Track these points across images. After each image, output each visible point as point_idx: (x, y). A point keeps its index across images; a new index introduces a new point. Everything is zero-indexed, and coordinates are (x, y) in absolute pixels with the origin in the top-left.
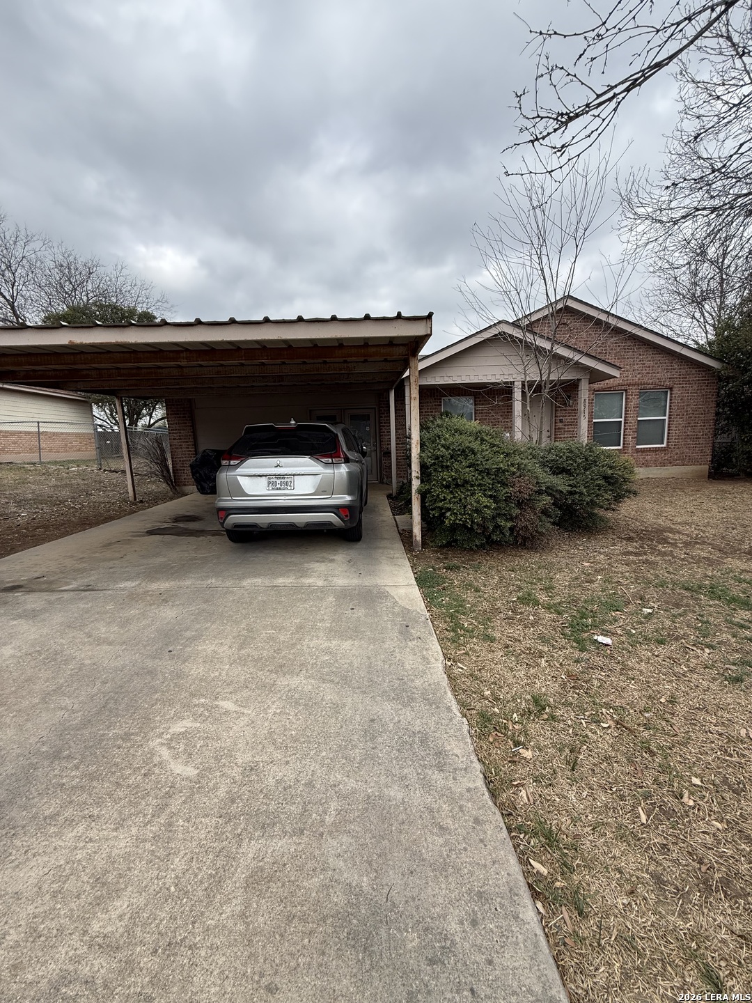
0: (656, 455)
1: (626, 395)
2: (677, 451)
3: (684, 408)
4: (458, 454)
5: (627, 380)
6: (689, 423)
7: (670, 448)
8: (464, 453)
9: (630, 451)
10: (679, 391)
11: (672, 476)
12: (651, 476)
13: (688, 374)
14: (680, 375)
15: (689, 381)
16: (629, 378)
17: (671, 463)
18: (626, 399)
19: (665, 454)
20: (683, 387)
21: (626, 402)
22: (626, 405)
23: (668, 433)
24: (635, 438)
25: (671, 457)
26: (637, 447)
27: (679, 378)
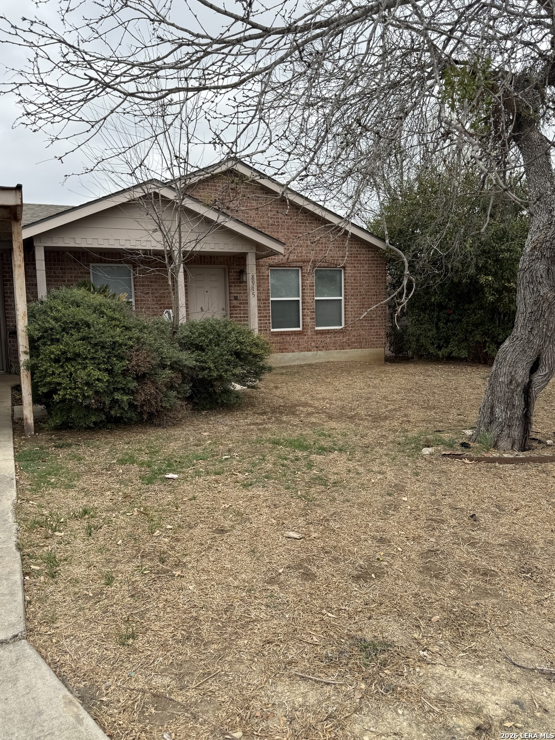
0: (335, 337)
1: (302, 273)
2: (354, 333)
3: (357, 289)
4: (71, 327)
5: (301, 256)
6: (363, 304)
7: (348, 330)
8: (77, 326)
9: (309, 333)
10: (351, 270)
11: (351, 359)
12: (331, 360)
13: (359, 254)
14: (351, 254)
15: (360, 260)
16: (303, 254)
17: (350, 345)
18: (302, 276)
19: (343, 337)
20: (355, 267)
21: (302, 280)
22: (303, 283)
23: (345, 314)
24: (313, 318)
25: (349, 339)
26: (316, 328)
27: (351, 257)
